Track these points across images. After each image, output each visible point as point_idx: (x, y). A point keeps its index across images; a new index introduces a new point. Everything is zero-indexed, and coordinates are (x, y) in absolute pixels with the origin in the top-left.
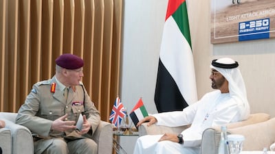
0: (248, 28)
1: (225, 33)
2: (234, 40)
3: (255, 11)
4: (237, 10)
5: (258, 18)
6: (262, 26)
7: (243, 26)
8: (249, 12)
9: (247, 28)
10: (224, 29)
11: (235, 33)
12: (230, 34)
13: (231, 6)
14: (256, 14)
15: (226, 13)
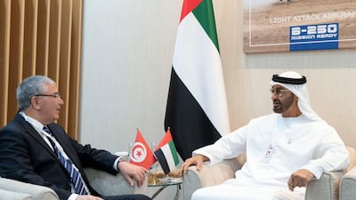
0: (305, 34)
1: (267, 39)
2: (283, 49)
3: (316, 13)
4: (286, 10)
5: (321, 22)
6: (327, 33)
7: (296, 32)
8: (306, 14)
9: (302, 34)
10: (267, 34)
11: (284, 40)
12: (276, 41)
13: (277, 4)
14: (317, 16)
15: (268, 12)
